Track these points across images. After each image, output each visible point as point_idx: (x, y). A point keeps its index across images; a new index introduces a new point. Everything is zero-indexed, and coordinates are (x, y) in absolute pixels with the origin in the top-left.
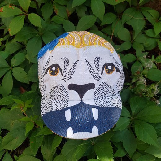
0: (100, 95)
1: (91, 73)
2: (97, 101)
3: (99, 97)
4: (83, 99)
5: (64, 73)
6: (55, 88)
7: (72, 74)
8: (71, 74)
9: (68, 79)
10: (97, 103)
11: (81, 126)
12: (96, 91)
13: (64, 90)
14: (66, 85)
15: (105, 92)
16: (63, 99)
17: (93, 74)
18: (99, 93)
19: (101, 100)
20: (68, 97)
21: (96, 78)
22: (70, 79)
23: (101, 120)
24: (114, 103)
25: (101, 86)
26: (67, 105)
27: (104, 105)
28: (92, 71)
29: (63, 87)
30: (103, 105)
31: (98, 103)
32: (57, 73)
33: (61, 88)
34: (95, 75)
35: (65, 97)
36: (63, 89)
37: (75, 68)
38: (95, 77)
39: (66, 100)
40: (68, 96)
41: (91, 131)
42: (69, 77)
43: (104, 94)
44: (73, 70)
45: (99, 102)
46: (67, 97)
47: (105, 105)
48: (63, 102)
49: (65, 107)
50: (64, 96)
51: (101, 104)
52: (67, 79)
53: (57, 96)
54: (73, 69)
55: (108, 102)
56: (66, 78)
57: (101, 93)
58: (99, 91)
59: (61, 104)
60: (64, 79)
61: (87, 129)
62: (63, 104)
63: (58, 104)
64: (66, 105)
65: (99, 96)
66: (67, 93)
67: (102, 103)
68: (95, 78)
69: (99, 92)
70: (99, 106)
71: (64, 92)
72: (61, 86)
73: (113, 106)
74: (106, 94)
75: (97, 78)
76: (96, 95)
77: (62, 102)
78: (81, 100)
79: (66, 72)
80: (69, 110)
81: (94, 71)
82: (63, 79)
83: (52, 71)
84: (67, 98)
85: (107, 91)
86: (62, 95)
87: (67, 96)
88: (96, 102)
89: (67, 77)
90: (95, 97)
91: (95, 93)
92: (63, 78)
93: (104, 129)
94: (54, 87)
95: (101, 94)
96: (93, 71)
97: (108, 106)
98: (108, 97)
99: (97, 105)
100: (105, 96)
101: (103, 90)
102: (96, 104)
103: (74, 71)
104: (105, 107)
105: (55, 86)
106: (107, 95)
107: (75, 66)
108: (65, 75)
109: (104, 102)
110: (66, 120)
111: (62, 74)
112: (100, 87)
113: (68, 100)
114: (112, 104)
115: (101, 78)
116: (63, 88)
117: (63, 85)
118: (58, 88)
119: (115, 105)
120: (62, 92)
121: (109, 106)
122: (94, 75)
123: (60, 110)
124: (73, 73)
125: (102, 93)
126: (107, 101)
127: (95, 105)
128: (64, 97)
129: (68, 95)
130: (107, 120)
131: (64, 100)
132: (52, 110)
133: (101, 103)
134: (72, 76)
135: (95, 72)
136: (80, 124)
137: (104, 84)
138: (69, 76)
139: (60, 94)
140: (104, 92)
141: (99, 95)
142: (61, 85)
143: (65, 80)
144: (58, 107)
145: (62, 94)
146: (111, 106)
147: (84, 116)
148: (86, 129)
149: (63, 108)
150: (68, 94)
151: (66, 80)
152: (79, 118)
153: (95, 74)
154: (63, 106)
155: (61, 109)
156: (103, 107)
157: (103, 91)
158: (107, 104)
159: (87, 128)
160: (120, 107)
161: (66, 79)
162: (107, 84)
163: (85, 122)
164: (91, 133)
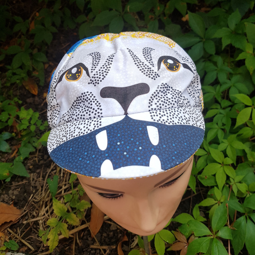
0: (160, 104)
1: (139, 67)
2: (155, 114)
3: (159, 107)
4: (129, 110)
5: (92, 72)
6: (78, 102)
7: (107, 71)
8: (105, 72)
9: (100, 80)
10: (157, 118)
11: (128, 156)
12: (153, 98)
13: (93, 101)
14: (96, 91)
15: (170, 99)
16: (92, 115)
17: (143, 69)
18: (158, 102)
19: (162, 113)
20: (100, 112)
21: (149, 74)
22: (103, 79)
23: (164, 146)
24: (188, 119)
25: (160, 89)
26: (99, 124)
27: (169, 122)
28: (140, 65)
29: (91, 95)
30: (167, 122)
32: (79, 76)
33: (87, 98)
34: (146, 70)
35: (95, 112)
36: (91, 99)
37: (110, 62)
38: (147, 73)
39: (96, 116)
40: (101, 110)
41: (148, 165)
42: (102, 77)
43: (168, 103)
44: (108, 66)
45: (159, 116)
46: (98, 111)
47: (171, 122)
48: (93, 121)
49: (96, 128)
50: (94, 109)
51: (164, 120)
52: (98, 80)
53: (80, 114)
54: (107, 64)
55: (178, 117)
56: (96, 78)
57: (162, 101)
58: (158, 98)
59: (89, 124)
60: (93, 81)
61: (139, 161)
62: (92, 124)
63: (81, 127)
64: (97, 124)
65: (158, 106)
66: (99, 105)
67: (165, 118)
68: (147, 75)
69: (158, 100)
70: (160, 122)
71: (94, 104)
72: (87, 94)
73: (188, 124)
74: (171, 104)
75: (152, 75)
76: (153, 104)
77: (90, 121)
78: (126, 114)
79: (96, 71)
80: (105, 132)
81: (144, 65)
82: (91, 83)
83: (70, 75)
84: (98, 113)
85: (172, 98)
86: (90, 109)
87: (98, 109)
88: (153, 117)
89: (97, 77)
90: (151, 107)
91: (150, 100)
92: (91, 80)
93: (173, 160)
94: (76, 99)
95: (163, 103)
96: (143, 64)
97: (177, 124)
98: (176, 109)
99: (156, 121)
100: (171, 106)
101: (165, 97)
102: (154, 120)
103: (110, 67)
104: (171, 124)
107: (111, 60)
108: (94, 75)
109: (169, 117)
110: (98, 148)
111: (88, 75)
112: (158, 90)
113: (101, 115)
114: (184, 121)
115: (159, 76)
116: (91, 97)
117: (91, 93)
118: (82, 100)
119: (191, 123)
120: (91, 103)
121: (180, 124)
122: (145, 71)
123: (86, 134)
124: (109, 70)
125: (164, 100)
126: (175, 116)
127: (152, 121)
128: (93, 112)
129: (100, 108)
130: (176, 145)
131: (94, 118)
132: (71, 138)
133: (163, 118)
134: (106, 75)
135: (146, 67)
136: (125, 153)
137: (164, 85)
138: (102, 75)
139: (87, 109)
140: (167, 100)
141: (158, 104)
142: (88, 92)
143: (94, 84)
144: (82, 131)
145: (91, 106)
146: (183, 124)
147: (132, 139)
148: (137, 161)
149: (93, 130)
150: (100, 106)
151: (96, 83)
152: (123, 142)
154: (92, 128)
155: (89, 132)
156: (167, 124)
157: (166, 99)
158: (176, 121)
159: (139, 159)
160: (202, 127)
161: (95, 80)
162: (172, 88)
163: (136, 149)
164: (148, 167)
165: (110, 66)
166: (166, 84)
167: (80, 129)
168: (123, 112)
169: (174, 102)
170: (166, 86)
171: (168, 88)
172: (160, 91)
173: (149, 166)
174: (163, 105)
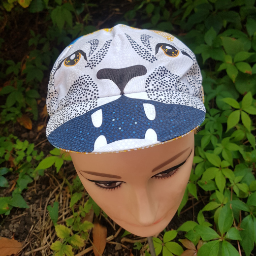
0: (157, 86)
1: (136, 51)
2: (153, 94)
3: (156, 89)
4: (126, 90)
5: (89, 56)
6: (75, 86)
7: (104, 54)
8: (102, 55)
9: (97, 63)
10: (153, 98)
11: (122, 131)
12: (150, 79)
13: (89, 83)
14: (92, 73)
15: (167, 82)
16: (89, 97)
17: (140, 52)
18: (155, 83)
19: (159, 93)
20: (97, 93)
21: (146, 57)
22: (100, 61)
23: (161, 121)
24: (187, 102)
25: (157, 71)
26: (95, 104)
27: (166, 101)
28: (137, 48)
29: (88, 78)
30: (164, 101)
31: (155, 97)
32: (77, 61)
33: (84, 81)
34: (144, 53)
35: (91, 94)
36: (88, 81)
37: (108, 46)
38: (144, 56)
39: (93, 97)
40: (97, 91)
42: (99, 60)
43: (166, 85)
44: (105, 50)
45: (156, 95)
46: (95, 92)
47: (168, 101)
48: (89, 102)
49: (92, 108)
50: (90, 91)
51: (161, 99)
52: (95, 63)
53: (77, 97)
54: (104, 48)
55: (176, 98)
56: (93, 62)
58: (156, 80)
59: (85, 105)
60: (90, 64)
61: (134, 135)
62: (88, 106)
64: (93, 105)
65: (155, 87)
66: (95, 86)
67: (163, 98)
68: (144, 58)
69: (155, 82)
70: (157, 100)
71: (90, 86)
72: (85, 77)
73: (187, 105)
74: (169, 86)
75: (149, 58)
76: (150, 85)
77: (86, 103)
78: (122, 93)
79: (93, 55)
80: (100, 111)
81: (142, 48)
82: (88, 66)
83: (69, 61)
84: (95, 94)
85: (170, 81)
86: (86, 91)
87: (95, 90)
88: (150, 96)
89: (94, 60)
90: (148, 88)
91: (147, 81)
92: (88, 63)
93: (170, 133)
94: (73, 83)
95: (160, 84)
96: (140, 48)
97: (175, 103)
98: (174, 92)
99: (153, 100)
100: (168, 88)
102: (151, 99)
103: (107, 51)
104: (169, 103)
105: (75, 82)
106: (172, 87)
107: (108, 44)
108: (92, 58)
109: (167, 97)
110: (93, 126)
111: (85, 58)
112: (156, 72)
113: (97, 96)
115: (157, 60)
117: (88, 76)
118: (79, 83)
120: (87, 85)
121: (178, 104)
122: (142, 54)
123: (82, 114)
124: (106, 53)
125: (161, 82)
126: (173, 97)
127: (149, 99)
128: (89, 94)
129: (97, 89)
130: (174, 121)
131: (91, 99)
132: (68, 120)
133: (160, 97)
134: (103, 57)
135: (143, 50)
136: (120, 128)
137: (162, 68)
138: (99, 58)
139: (83, 91)
140: (165, 83)
141: (155, 85)
142: (85, 75)
143: (90, 67)
144: (79, 112)
145: (87, 88)
147: (127, 116)
148: (132, 135)
149: (88, 111)
150: (97, 88)
151: (93, 65)
152: (118, 119)
153: (143, 51)
154: (88, 109)
155: (85, 112)
157: (164, 81)
158: (174, 101)
159: (134, 132)
160: (202, 110)
161: (92, 63)
162: (170, 72)
163: (131, 124)
164: (143, 140)
165: (108, 49)
166: (164, 67)
167: (77, 110)
168: (119, 92)
169: (172, 85)
170: (164, 69)
171: (166, 72)
172: (157, 73)
173: (144, 138)
174: (160, 86)
